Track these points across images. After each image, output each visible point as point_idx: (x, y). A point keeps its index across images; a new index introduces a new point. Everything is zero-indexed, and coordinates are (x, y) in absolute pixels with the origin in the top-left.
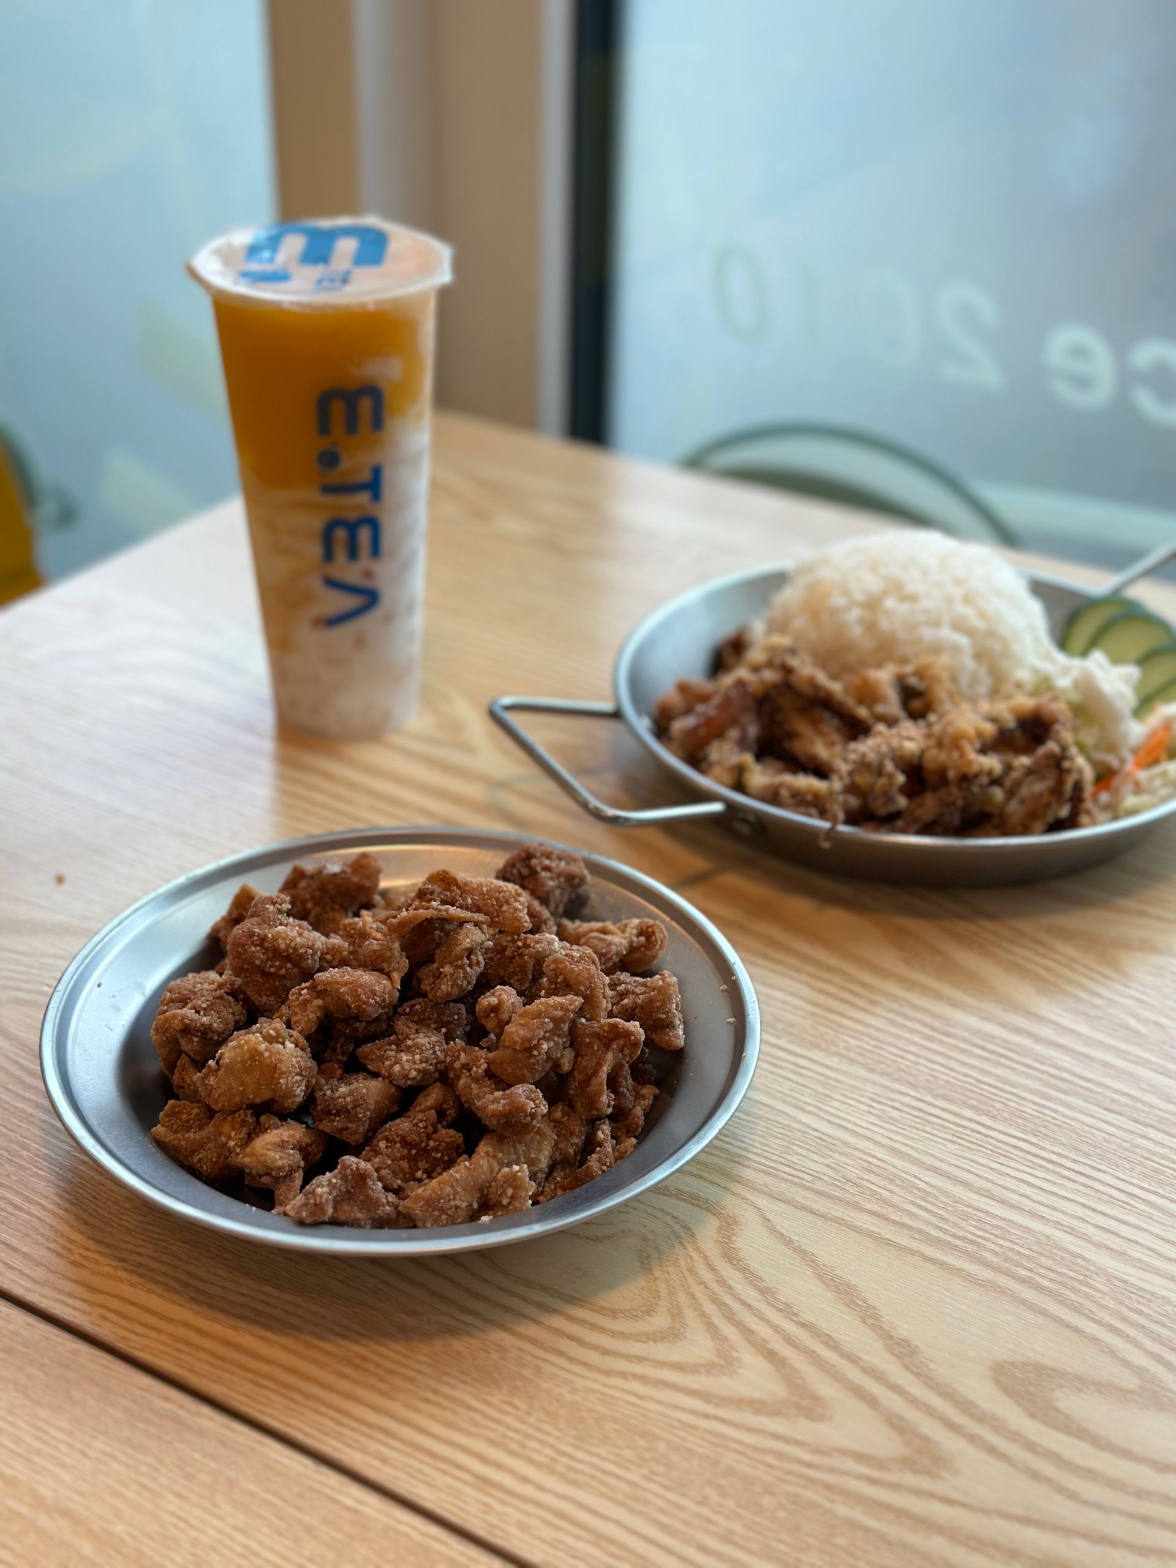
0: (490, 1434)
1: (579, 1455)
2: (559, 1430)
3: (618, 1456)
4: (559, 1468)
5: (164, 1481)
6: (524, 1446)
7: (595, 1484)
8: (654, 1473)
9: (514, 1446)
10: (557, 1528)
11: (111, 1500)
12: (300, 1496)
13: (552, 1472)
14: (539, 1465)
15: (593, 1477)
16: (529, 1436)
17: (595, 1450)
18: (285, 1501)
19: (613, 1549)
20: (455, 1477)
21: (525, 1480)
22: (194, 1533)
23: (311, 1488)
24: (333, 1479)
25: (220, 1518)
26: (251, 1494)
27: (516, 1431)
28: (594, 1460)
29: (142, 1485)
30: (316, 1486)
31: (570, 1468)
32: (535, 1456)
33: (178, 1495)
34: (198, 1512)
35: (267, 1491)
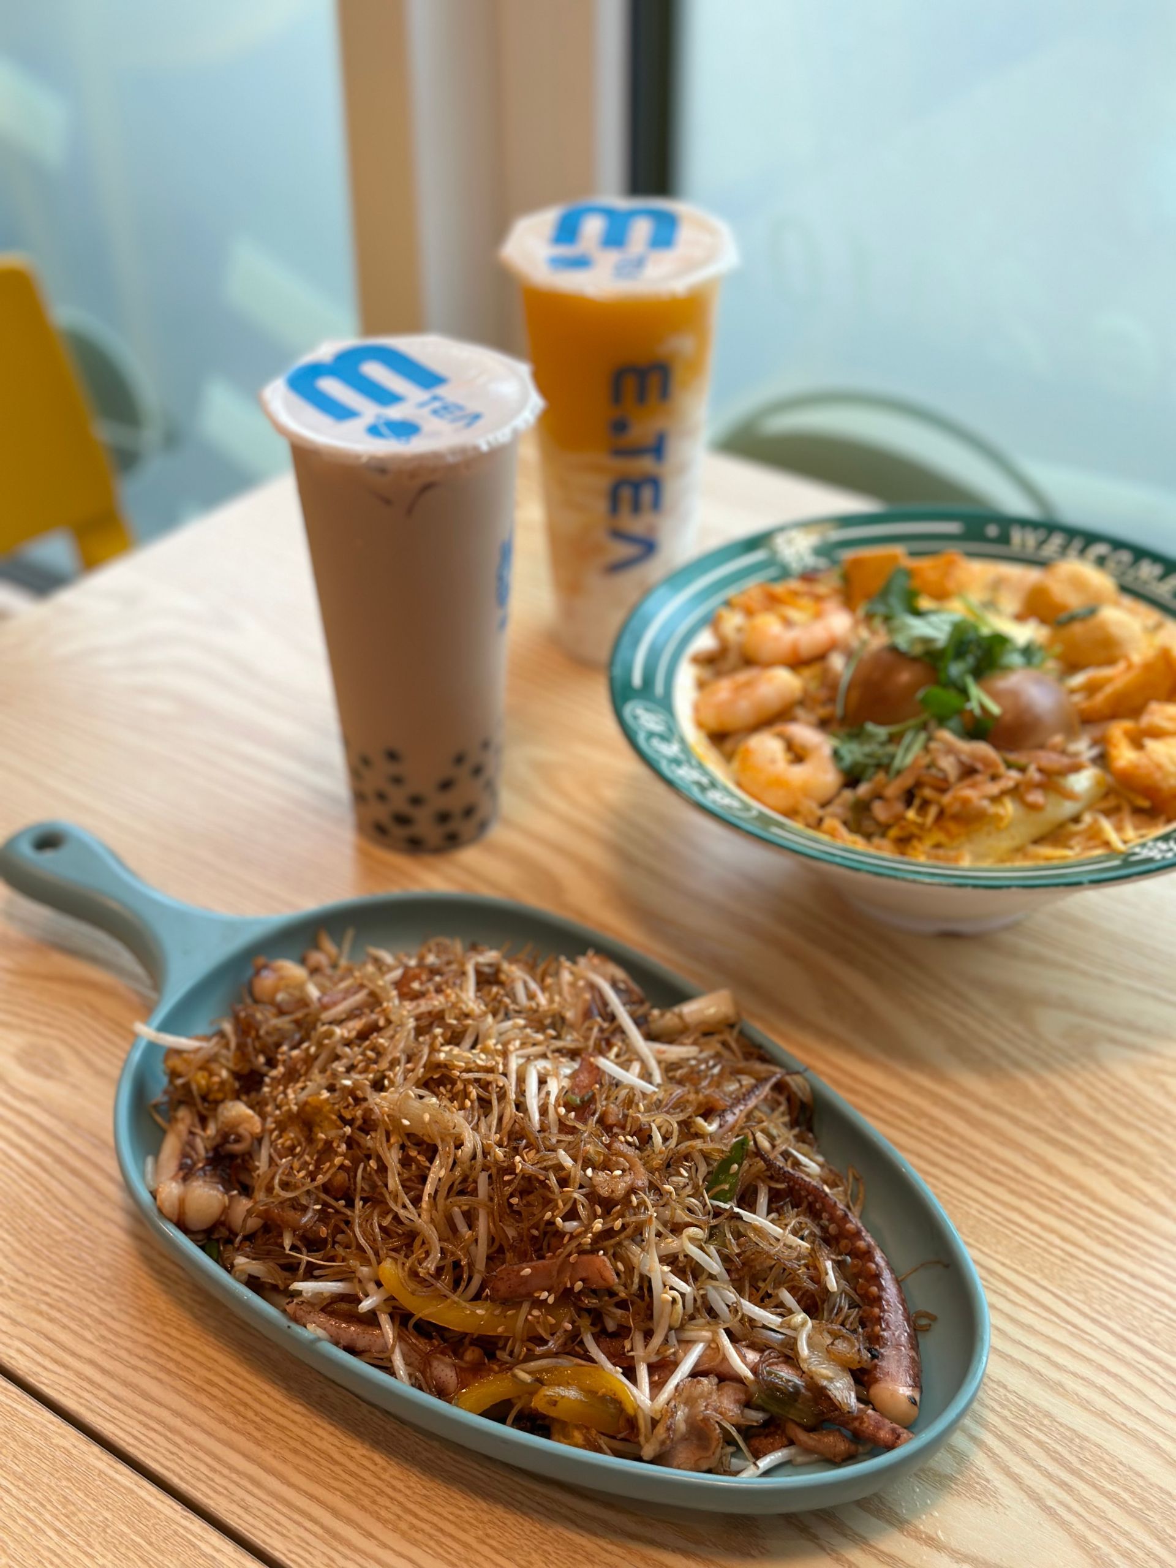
0: (347, 1489)
1: (422, 1513)
2: (409, 1487)
3: (458, 1517)
4: (403, 1526)
5: (48, 1517)
6: (374, 1502)
7: (432, 1543)
8: (488, 1535)
9: (366, 1502)
12: (165, 1539)
13: (395, 1529)
14: (384, 1522)
15: (431, 1537)
16: (381, 1493)
17: (439, 1509)
18: (151, 1544)
20: (306, 1529)
21: (370, 1535)
23: (176, 1532)
24: (197, 1525)
25: (92, 1557)
26: (123, 1534)
27: (370, 1486)
28: (435, 1519)
29: (29, 1520)
30: (181, 1531)
31: (413, 1526)
32: (383, 1513)
33: (58, 1532)
34: (72, 1550)
35: (138, 1533)
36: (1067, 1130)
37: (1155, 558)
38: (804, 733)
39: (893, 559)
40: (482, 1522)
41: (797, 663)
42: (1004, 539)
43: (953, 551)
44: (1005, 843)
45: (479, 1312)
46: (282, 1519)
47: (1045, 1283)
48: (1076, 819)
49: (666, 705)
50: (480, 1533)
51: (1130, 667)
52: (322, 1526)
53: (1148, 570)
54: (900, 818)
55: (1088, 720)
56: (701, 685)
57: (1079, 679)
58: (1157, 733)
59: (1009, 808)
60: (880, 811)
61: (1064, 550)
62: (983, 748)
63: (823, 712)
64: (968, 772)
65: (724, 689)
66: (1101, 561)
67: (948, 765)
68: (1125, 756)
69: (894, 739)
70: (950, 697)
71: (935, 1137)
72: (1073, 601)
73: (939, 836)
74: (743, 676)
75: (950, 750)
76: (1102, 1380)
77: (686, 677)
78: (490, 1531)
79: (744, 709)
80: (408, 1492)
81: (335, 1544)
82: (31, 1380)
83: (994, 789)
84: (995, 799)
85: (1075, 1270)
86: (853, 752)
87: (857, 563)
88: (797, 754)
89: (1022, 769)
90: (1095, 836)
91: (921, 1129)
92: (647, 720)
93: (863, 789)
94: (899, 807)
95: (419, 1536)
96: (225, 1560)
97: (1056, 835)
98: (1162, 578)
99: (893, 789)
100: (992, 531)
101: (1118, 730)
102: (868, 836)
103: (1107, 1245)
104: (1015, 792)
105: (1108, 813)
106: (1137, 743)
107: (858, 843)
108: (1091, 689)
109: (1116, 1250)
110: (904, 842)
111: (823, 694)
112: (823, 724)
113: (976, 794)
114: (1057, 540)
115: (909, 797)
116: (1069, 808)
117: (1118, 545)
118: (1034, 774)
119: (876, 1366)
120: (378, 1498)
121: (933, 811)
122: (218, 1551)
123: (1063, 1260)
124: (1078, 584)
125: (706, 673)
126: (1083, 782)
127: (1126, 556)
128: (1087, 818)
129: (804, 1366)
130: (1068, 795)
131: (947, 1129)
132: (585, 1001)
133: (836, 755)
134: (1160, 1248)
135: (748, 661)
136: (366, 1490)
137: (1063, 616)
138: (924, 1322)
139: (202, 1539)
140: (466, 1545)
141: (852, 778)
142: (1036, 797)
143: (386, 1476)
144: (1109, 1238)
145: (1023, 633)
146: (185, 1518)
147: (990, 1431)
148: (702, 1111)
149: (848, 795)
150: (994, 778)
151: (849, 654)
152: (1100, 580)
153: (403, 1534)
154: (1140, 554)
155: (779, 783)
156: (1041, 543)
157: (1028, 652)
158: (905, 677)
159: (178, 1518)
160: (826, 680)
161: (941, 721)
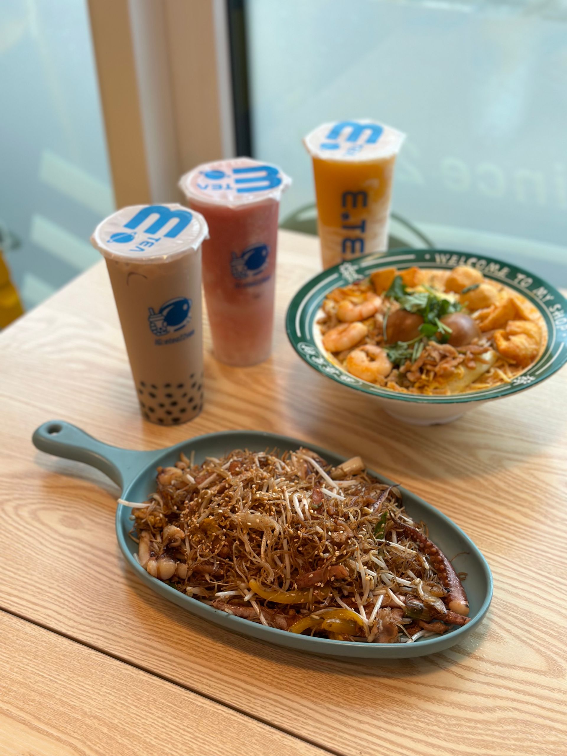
0: (249, 673)
1: (281, 677)
2: (273, 669)
3: (295, 677)
4: (275, 683)
5: (130, 701)
6: (261, 676)
7: (288, 688)
8: (309, 682)
9: (257, 677)
10: (276, 706)
11: (112, 711)
12: (181, 703)
13: (272, 685)
14: (266, 683)
15: (287, 686)
16: (263, 672)
18: (175, 705)
19: (297, 713)
20: (236, 690)
21: (262, 689)
22: (144, 721)
23: (184, 699)
24: (192, 695)
25: (153, 714)
26: (163, 704)
27: (257, 670)
28: (287, 679)
29: (122, 704)
30: (186, 698)
31: (278, 683)
32: (265, 679)
33: (136, 706)
34: (144, 712)
35: (169, 702)
36: (499, 496)
37: (496, 262)
38: (372, 348)
39: (392, 272)
40: (305, 677)
41: (363, 319)
42: (433, 260)
43: (414, 266)
44: (462, 384)
45: (292, 595)
46: (225, 688)
47: (503, 556)
48: (488, 371)
49: (311, 343)
50: (306, 681)
51: (496, 308)
52: (242, 688)
53: (493, 267)
54: (419, 379)
55: (484, 331)
56: (323, 333)
57: (476, 314)
58: (514, 334)
59: (462, 370)
60: (411, 377)
61: (458, 261)
62: (448, 347)
63: (377, 339)
64: (443, 357)
65: (334, 334)
66: (474, 265)
67: (435, 355)
68: (503, 344)
69: (411, 347)
70: (430, 327)
71: (448, 506)
72: (467, 283)
73: (436, 384)
74: (341, 327)
75: (435, 349)
76: (533, 590)
77: (317, 330)
78: (309, 680)
79: (346, 341)
80: (273, 670)
81: (249, 694)
82: (106, 650)
83: (455, 363)
84: (456, 367)
85: (514, 550)
86: (395, 354)
87: (377, 275)
88: (372, 358)
89: (465, 354)
90: (496, 378)
91: (442, 503)
92: (309, 350)
93: (402, 369)
94: (418, 374)
95: (282, 686)
96: (207, 707)
97: (481, 379)
98: (500, 270)
99: (415, 368)
100: (427, 257)
101: (498, 334)
102: (407, 388)
103: (524, 538)
104: (463, 363)
105: (501, 367)
106: (507, 338)
107: (404, 391)
108: (482, 318)
109: (528, 540)
110: (421, 388)
111: (376, 332)
112: (378, 344)
113: (448, 365)
114: (454, 258)
115: (421, 370)
116: (485, 367)
117: (480, 258)
118: (469, 355)
119: (450, 595)
120: (262, 675)
121: (432, 374)
122: (204, 703)
123: (508, 547)
124: (467, 275)
125: (324, 328)
126: (488, 356)
127: (484, 262)
128: (492, 371)
129: (423, 599)
130: (484, 362)
131: (452, 502)
132: (305, 467)
133: (388, 356)
134: (545, 537)
135: (340, 321)
136: (255, 672)
137: (465, 289)
138: (462, 576)
139: (196, 700)
140: (302, 687)
141: (396, 365)
142: (472, 364)
143: (262, 666)
144: (524, 536)
145: (452, 298)
146: (187, 693)
147: (495, 615)
148: (366, 505)
149: (395, 371)
150: (454, 358)
151: (384, 315)
152: (476, 273)
153: (275, 686)
154: (490, 261)
155: (367, 369)
156: (449, 260)
157: (455, 306)
158: (409, 321)
159: (183, 694)
160: (376, 325)
161: (429, 337)
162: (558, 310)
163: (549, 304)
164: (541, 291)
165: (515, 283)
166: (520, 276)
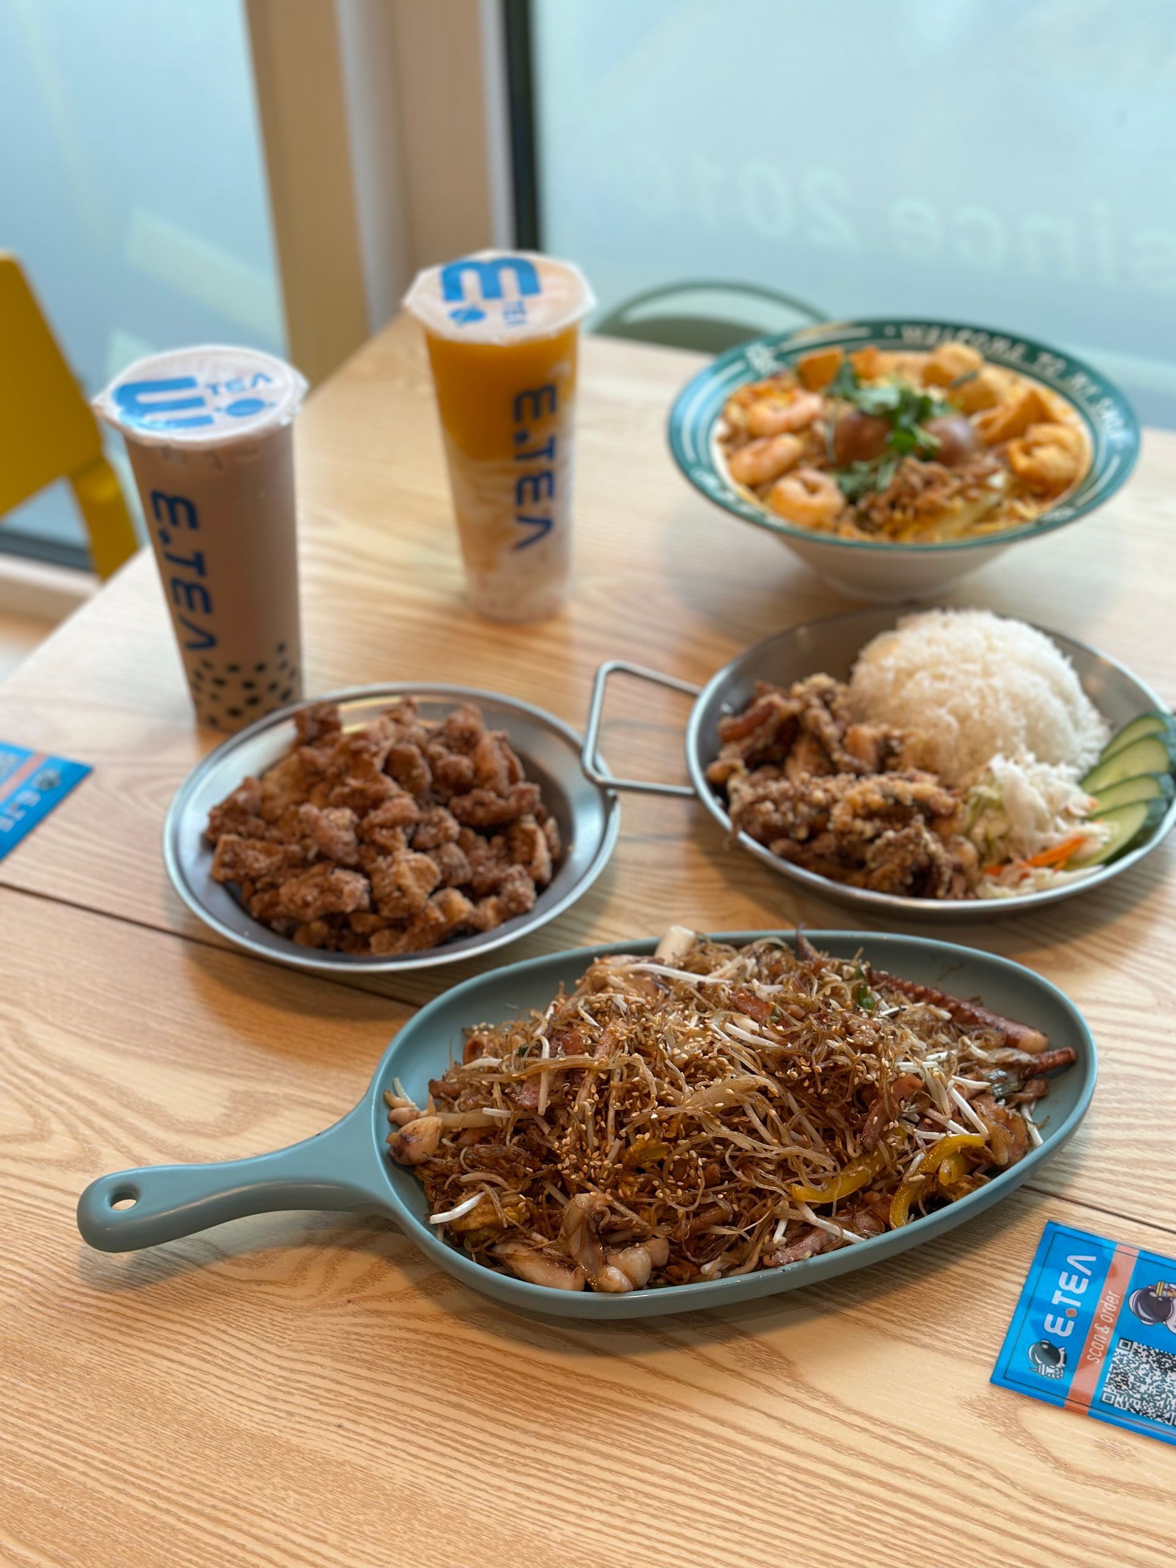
37: (1004, 336)
38: (811, 475)
39: (833, 358)
41: (794, 430)
42: (899, 335)
43: (870, 348)
44: (958, 525)
48: (998, 505)
49: (712, 470)
51: (1007, 408)
53: (1000, 346)
54: (890, 520)
55: (990, 444)
56: (728, 457)
57: (976, 419)
58: (1039, 444)
59: (958, 503)
60: (877, 516)
61: (940, 339)
62: (934, 468)
63: (820, 460)
64: (928, 483)
65: (746, 457)
66: (967, 342)
67: (915, 480)
68: (1022, 462)
69: (875, 470)
70: (903, 437)
72: (956, 370)
73: (915, 527)
74: (758, 445)
75: (913, 470)
77: (717, 453)
79: (767, 463)
83: (947, 491)
84: (950, 497)
86: (850, 482)
87: (811, 363)
88: (812, 489)
89: (961, 477)
90: (1012, 514)
92: (710, 482)
93: (863, 504)
94: (887, 512)
97: (989, 516)
98: (1010, 349)
99: (882, 501)
100: (890, 331)
101: (1014, 446)
102: (872, 532)
104: (961, 492)
105: (1020, 497)
106: (1027, 451)
107: (866, 538)
108: (986, 425)
110: (895, 534)
111: (815, 450)
112: (822, 468)
113: (938, 496)
114: (934, 335)
115: (893, 505)
116: (993, 498)
117: (976, 330)
118: (969, 479)
121: (910, 513)
124: (958, 359)
125: (730, 449)
126: (998, 480)
127: (982, 338)
128: (1006, 504)
130: (992, 489)
133: (840, 486)
135: (753, 436)
137: (954, 381)
141: (852, 499)
142: (974, 493)
145: (936, 394)
149: (851, 511)
150: (945, 484)
151: (826, 421)
152: (972, 355)
154: (993, 335)
155: (805, 509)
156: (925, 336)
157: (942, 405)
158: (869, 432)
160: (815, 440)
161: (903, 453)
162: (1108, 408)
163: (1093, 400)
164: (1080, 380)
165: (1036, 368)
166: (1045, 358)
